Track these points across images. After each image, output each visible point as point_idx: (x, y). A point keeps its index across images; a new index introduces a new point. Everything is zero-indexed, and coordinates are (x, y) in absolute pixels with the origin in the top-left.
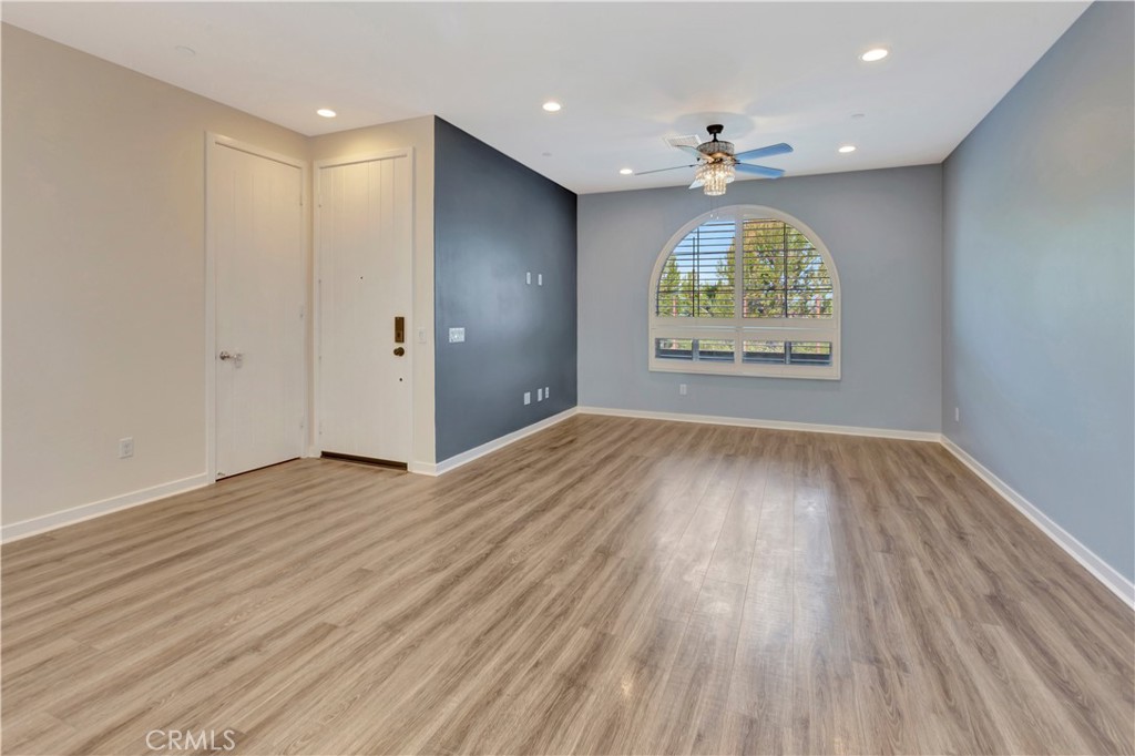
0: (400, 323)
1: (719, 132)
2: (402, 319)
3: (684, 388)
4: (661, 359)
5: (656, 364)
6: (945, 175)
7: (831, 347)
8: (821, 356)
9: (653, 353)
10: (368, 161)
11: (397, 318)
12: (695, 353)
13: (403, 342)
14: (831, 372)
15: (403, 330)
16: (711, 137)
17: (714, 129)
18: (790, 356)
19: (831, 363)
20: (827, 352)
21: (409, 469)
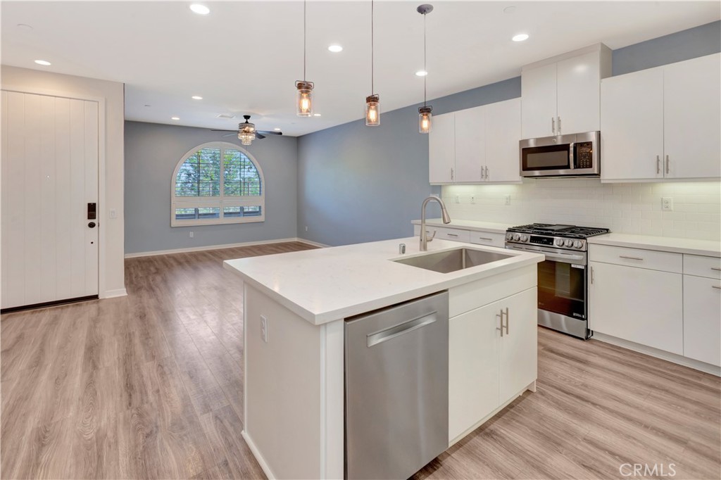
0: (92, 209)
1: (248, 119)
2: (95, 204)
3: (191, 234)
4: (178, 220)
5: (175, 223)
6: (298, 142)
7: (260, 207)
8: (257, 212)
9: (173, 217)
10: (55, 97)
11: (89, 204)
12: (196, 215)
13: (95, 218)
14: (261, 218)
15: (95, 211)
16: (245, 120)
17: (247, 117)
18: (243, 213)
19: (260, 214)
20: (258, 210)
21: (100, 297)
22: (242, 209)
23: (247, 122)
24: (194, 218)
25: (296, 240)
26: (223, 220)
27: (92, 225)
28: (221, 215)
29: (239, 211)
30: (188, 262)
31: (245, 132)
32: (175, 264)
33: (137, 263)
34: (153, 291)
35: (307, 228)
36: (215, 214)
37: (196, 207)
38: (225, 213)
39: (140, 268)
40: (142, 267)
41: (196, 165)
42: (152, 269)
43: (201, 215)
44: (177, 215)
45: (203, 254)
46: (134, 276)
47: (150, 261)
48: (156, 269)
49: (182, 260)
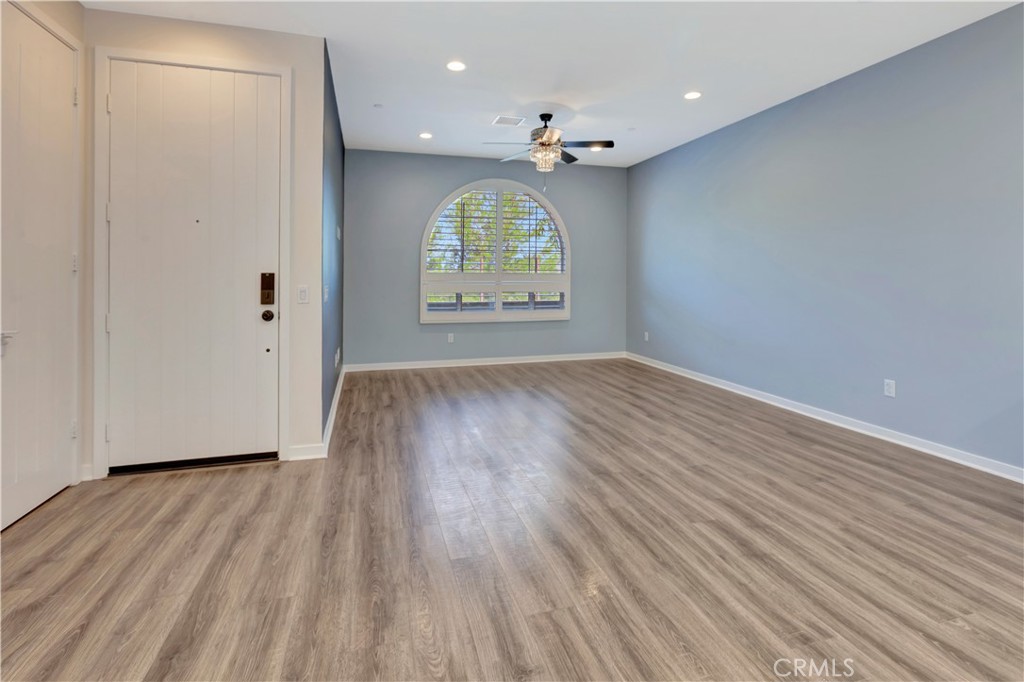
0: (268, 282)
1: (549, 120)
2: (272, 276)
3: (451, 337)
4: (431, 312)
5: (427, 317)
6: (631, 177)
7: (562, 295)
8: (555, 303)
9: (424, 307)
10: (211, 69)
11: (263, 276)
12: (459, 305)
13: (272, 303)
14: (564, 314)
15: (273, 289)
16: (543, 124)
17: (546, 117)
18: (533, 302)
19: (563, 307)
20: (558, 299)
21: (282, 457)
22: (532, 296)
23: (546, 127)
24: (455, 310)
25: (624, 355)
26: (501, 315)
27: (268, 316)
28: (498, 306)
29: (526, 299)
30: (442, 387)
31: (542, 144)
32: (421, 389)
33: (367, 382)
34: (373, 450)
35: (646, 334)
36: (486, 304)
37: (459, 292)
38: (504, 304)
39: (368, 394)
40: (371, 392)
41: (459, 219)
42: (385, 397)
43: (465, 304)
44: (430, 305)
45: (468, 372)
46: (353, 410)
47: (386, 378)
48: (392, 398)
49: (434, 383)
